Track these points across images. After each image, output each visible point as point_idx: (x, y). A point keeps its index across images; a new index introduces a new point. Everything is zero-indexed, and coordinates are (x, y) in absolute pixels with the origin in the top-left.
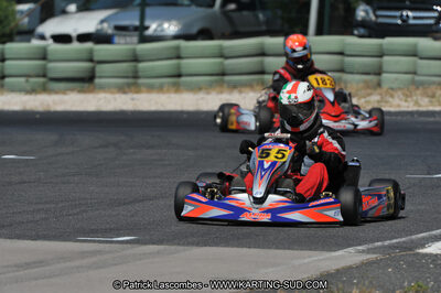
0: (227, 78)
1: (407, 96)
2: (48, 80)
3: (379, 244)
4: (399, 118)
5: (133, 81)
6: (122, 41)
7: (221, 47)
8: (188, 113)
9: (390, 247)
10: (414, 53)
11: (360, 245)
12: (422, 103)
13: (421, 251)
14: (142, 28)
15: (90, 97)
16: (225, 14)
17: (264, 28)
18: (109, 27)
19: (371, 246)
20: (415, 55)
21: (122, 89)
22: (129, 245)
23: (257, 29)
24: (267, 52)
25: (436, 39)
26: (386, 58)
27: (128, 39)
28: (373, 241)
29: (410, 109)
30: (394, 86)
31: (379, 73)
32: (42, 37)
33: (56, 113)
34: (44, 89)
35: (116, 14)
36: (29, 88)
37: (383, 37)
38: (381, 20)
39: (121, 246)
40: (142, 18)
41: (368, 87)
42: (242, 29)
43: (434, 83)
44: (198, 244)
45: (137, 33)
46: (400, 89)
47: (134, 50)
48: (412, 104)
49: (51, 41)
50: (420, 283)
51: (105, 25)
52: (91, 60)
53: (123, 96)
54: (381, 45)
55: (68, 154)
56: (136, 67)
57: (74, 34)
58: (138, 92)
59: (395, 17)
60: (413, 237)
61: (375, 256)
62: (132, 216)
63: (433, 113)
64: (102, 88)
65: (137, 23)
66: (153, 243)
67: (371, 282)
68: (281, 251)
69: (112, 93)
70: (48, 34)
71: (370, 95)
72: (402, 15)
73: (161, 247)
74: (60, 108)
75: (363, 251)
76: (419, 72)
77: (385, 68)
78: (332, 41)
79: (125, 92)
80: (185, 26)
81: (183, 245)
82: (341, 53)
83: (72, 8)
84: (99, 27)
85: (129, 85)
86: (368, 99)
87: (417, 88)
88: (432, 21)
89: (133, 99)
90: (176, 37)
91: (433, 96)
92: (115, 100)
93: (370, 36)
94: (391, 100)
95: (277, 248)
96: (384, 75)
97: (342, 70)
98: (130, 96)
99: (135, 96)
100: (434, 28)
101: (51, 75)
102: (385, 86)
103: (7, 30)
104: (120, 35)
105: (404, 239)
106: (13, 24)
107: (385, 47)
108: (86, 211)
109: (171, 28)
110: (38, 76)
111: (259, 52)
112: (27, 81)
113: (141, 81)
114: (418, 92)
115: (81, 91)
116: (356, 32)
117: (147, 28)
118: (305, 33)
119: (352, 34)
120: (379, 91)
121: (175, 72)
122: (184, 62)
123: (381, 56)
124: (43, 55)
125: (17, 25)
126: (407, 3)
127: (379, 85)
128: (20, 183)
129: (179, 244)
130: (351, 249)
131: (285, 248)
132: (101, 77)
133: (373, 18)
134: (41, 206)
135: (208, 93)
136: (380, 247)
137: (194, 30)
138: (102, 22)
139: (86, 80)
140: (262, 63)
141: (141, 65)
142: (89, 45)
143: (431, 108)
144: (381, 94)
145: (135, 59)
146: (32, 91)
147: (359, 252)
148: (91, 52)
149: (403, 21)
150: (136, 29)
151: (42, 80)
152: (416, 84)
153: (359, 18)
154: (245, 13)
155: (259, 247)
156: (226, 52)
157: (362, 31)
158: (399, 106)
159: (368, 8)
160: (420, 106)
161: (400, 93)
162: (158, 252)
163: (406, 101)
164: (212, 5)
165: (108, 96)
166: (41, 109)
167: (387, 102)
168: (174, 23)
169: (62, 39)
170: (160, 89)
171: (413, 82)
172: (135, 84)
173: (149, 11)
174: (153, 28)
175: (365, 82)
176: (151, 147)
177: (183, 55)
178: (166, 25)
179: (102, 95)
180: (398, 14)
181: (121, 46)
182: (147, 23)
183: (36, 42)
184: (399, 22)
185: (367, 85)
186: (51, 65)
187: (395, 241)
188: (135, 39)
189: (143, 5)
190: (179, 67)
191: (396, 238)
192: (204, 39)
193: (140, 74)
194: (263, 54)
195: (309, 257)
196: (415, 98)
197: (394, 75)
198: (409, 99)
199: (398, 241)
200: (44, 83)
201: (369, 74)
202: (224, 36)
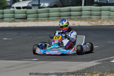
1: (108, 21)
2: (15, 19)
3: (101, 60)
4: (106, 27)
5: (37, 18)
6: (34, 8)
7: (60, 9)
8: (51, 27)
9: (104, 60)
10: (109, 10)
11: (96, 60)
12: (112, 23)
13: (112, 61)
15: (26, 23)
17: (71, 4)
21: (34, 21)
22: (36, 61)
23: (69, 4)
24: (72, 10)
26: (102, 12)
27: (36, 8)
28: (99, 59)
29: (109, 25)
30: (104, 19)
31: (100, 15)
32: (13, 8)
33: (17, 27)
34: (14, 21)
35: (32, 1)
37: (101, 6)
38: (101, 2)
40: (39, 2)
42: (65, 5)
44: (54, 61)
45: (38, 6)
46: (106, 19)
47: (37, 11)
48: (109, 23)
49: (16, 9)
50: (112, 70)
51: (30, 4)
52: (26, 13)
53: (35, 23)
54: (101, 8)
55: (20, 38)
57: (22, 7)
58: (39, 21)
59: (104, 1)
60: (110, 58)
61: (100, 63)
64: (29, 21)
65: (38, 4)
66: (43, 61)
67: (99, 70)
68: (75, 62)
69: (31, 22)
70: (15, 7)
71: (98, 21)
73: (45, 62)
74: (18, 26)
75: (97, 62)
76: (111, 15)
77: (102, 14)
78: (88, 7)
79: (35, 22)
80: (50, 4)
81: (50, 61)
82: (91, 11)
84: (28, 5)
85: (36, 20)
86: (98, 22)
87: (110, 19)
89: (37, 23)
90: (48, 7)
93: (98, 6)
94: (104, 22)
95: (74, 61)
96: (102, 16)
97: (91, 15)
98: (36, 22)
99: (38, 22)
101: (16, 17)
102: (102, 19)
103: (4, 6)
104: (33, 7)
105: (107, 58)
106: (6, 4)
108: (25, 53)
109: (47, 5)
110: (12, 18)
111: (69, 10)
112: (10, 19)
113: (39, 19)
114: (111, 20)
115: (23, 22)
116: (94, 5)
117: (40, 5)
118: (81, 5)
120: (100, 20)
122: (50, 13)
123: (101, 11)
124: (14, 12)
125: (7, 5)
127: (101, 18)
128: (8, 46)
129: (49, 61)
130: (93, 61)
131: (76, 61)
132: (28, 18)
133: (99, 1)
134: (13, 52)
135: (56, 21)
137: (53, 5)
138: (29, 3)
139: (25, 19)
140: (70, 13)
141: (39, 14)
142: (25, 9)
144: (101, 21)
145: (38, 13)
146: (11, 22)
147: (96, 62)
148: (26, 11)
150: (37, 5)
151: (13, 19)
152: (110, 18)
153: (95, 1)
154: (66, 1)
155: (70, 61)
156: (61, 11)
157: (96, 5)
158: (106, 24)
160: (111, 24)
161: (106, 21)
162: (44, 63)
163: (108, 23)
165: (31, 23)
166: (13, 26)
167: (103, 23)
168: (47, 3)
169: (18, 8)
170: (44, 21)
171: (109, 18)
172: (38, 19)
174: (42, 5)
175: (97, 18)
176: (42, 36)
177: (50, 12)
178: (45, 4)
179: (29, 22)
181: (34, 10)
182: (40, 4)
183: (12, 9)
184: (106, 2)
185: (98, 19)
186: (16, 15)
187: (105, 59)
188: (37, 8)
190: (49, 15)
191: (105, 58)
192: (55, 7)
193: (39, 17)
194: (70, 11)
195: (83, 63)
196: (110, 22)
197: (104, 16)
198: (108, 22)
199: (106, 59)
200: (14, 20)
201: (98, 16)
202: (60, 7)
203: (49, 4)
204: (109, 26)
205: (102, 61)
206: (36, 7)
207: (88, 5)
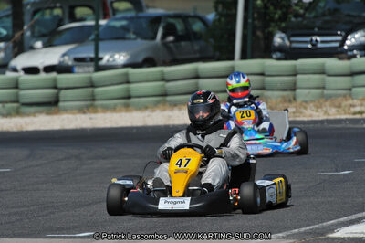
0: (168, 98)
1: (318, 107)
2: (21, 106)
3: (296, 231)
4: (311, 126)
5: (91, 103)
6: (81, 71)
7: (162, 73)
8: (137, 128)
9: (305, 233)
11: (280, 232)
12: (331, 113)
13: (331, 235)
14: (97, 59)
15: (55, 117)
16: (165, 45)
17: (198, 55)
18: (69, 59)
19: (289, 233)
20: (323, 73)
21: (82, 110)
22: (89, 240)
24: (201, 75)
25: (340, 59)
26: (299, 77)
27: (86, 69)
28: (290, 229)
29: (321, 118)
30: (307, 99)
31: (294, 89)
32: (15, 70)
33: (27, 132)
34: (18, 113)
35: (75, 48)
36: (5, 112)
37: (296, 59)
38: (294, 45)
39: (83, 240)
40: (97, 51)
41: (285, 101)
42: (179, 57)
43: (340, 95)
45: (93, 64)
46: (312, 101)
47: (91, 78)
48: (322, 113)
49: (22, 73)
51: (66, 58)
52: (55, 87)
53: (83, 116)
54: (295, 66)
55: (37, 166)
56: (93, 91)
57: (41, 67)
58: (96, 112)
59: (306, 42)
60: (324, 224)
61: (292, 241)
62: (91, 215)
63: (339, 121)
64: (66, 110)
65: (92, 55)
69: (73, 114)
70: (19, 67)
72: (312, 40)
74: (31, 128)
75: (283, 237)
76: (327, 87)
77: (299, 84)
78: (255, 64)
79: (84, 113)
80: (133, 56)
82: (262, 74)
83: (39, 44)
84: (62, 60)
85: (87, 107)
87: (326, 100)
88: (337, 44)
89: (91, 118)
90: (125, 66)
91: (339, 106)
92: (76, 119)
93: (285, 59)
94: (304, 111)
96: (298, 91)
97: (263, 88)
98: (88, 116)
99: (93, 116)
100: (339, 50)
101: (22, 101)
102: (299, 100)
104: (79, 66)
105: (314, 227)
107: (298, 67)
108: (53, 213)
109: (121, 58)
110: (14, 102)
111: (194, 75)
112: (3, 107)
113: (97, 103)
114: (327, 104)
115: (48, 114)
116: (274, 56)
117: (101, 59)
118: (231, 58)
119: (271, 57)
120: (294, 104)
121: (126, 95)
122: (132, 86)
123: (295, 75)
124: (16, 85)
126: (316, 30)
127: (295, 99)
132: (64, 101)
133: (287, 43)
135: (153, 111)
136: (297, 234)
137: (140, 59)
138: (64, 55)
139: (52, 104)
140: (197, 84)
141: (97, 90)
142: (54, 75)
143: (338, 117)
144: (296, 107)
145: (92, 85)
146: (8, 115)
147: (280, 238)
148: (55, 80)
149: (313, 45)
150: (92, 60)
151: (15, 105)
152: (324, 97)
153: (277, 44)
154: (183, 43)
156: (167, 77)
157: (279, 55)
158: (311, 116)
159: (283, 35)
160: (328, 115)
161: (312, 105)
163: (317, 111)
164: (154, 38)
165: (71, 116)
166: (15, 129)
167: (301, 113)
168: (124, 54)
169: (31, 70)
170: (113, 109)
171: (322, 96)
172: (92, 105)
173: (102, 44)
174: (106, 58)
175: (283, 97)
176: (104, 158)
177: (131, 80)
178: (117, 56)
179: (65, 116)
180: (308, 39)
181: (81, 74)
182: (101, 55)
183: (10, 74)
184: (310, 46)
185: (285, 100)
186: (22, 93)
187: (308, 228)
188: (92, 69)
189: (97, 40)
190: (128, 90)
191: (310, 225)
192: (149, 66)
193: (97, 97)
194: (197, 77)
196: (324, 109)
197: (306, 91)
198: (320, 110)
199: (311, 227)
200: (18, 108)
201: (285, 90)
202: (165, 64)
203: (128, 57)
204: (322, 122)
205: (300, 233)
206: (88, 66)
207: (253, 58)
